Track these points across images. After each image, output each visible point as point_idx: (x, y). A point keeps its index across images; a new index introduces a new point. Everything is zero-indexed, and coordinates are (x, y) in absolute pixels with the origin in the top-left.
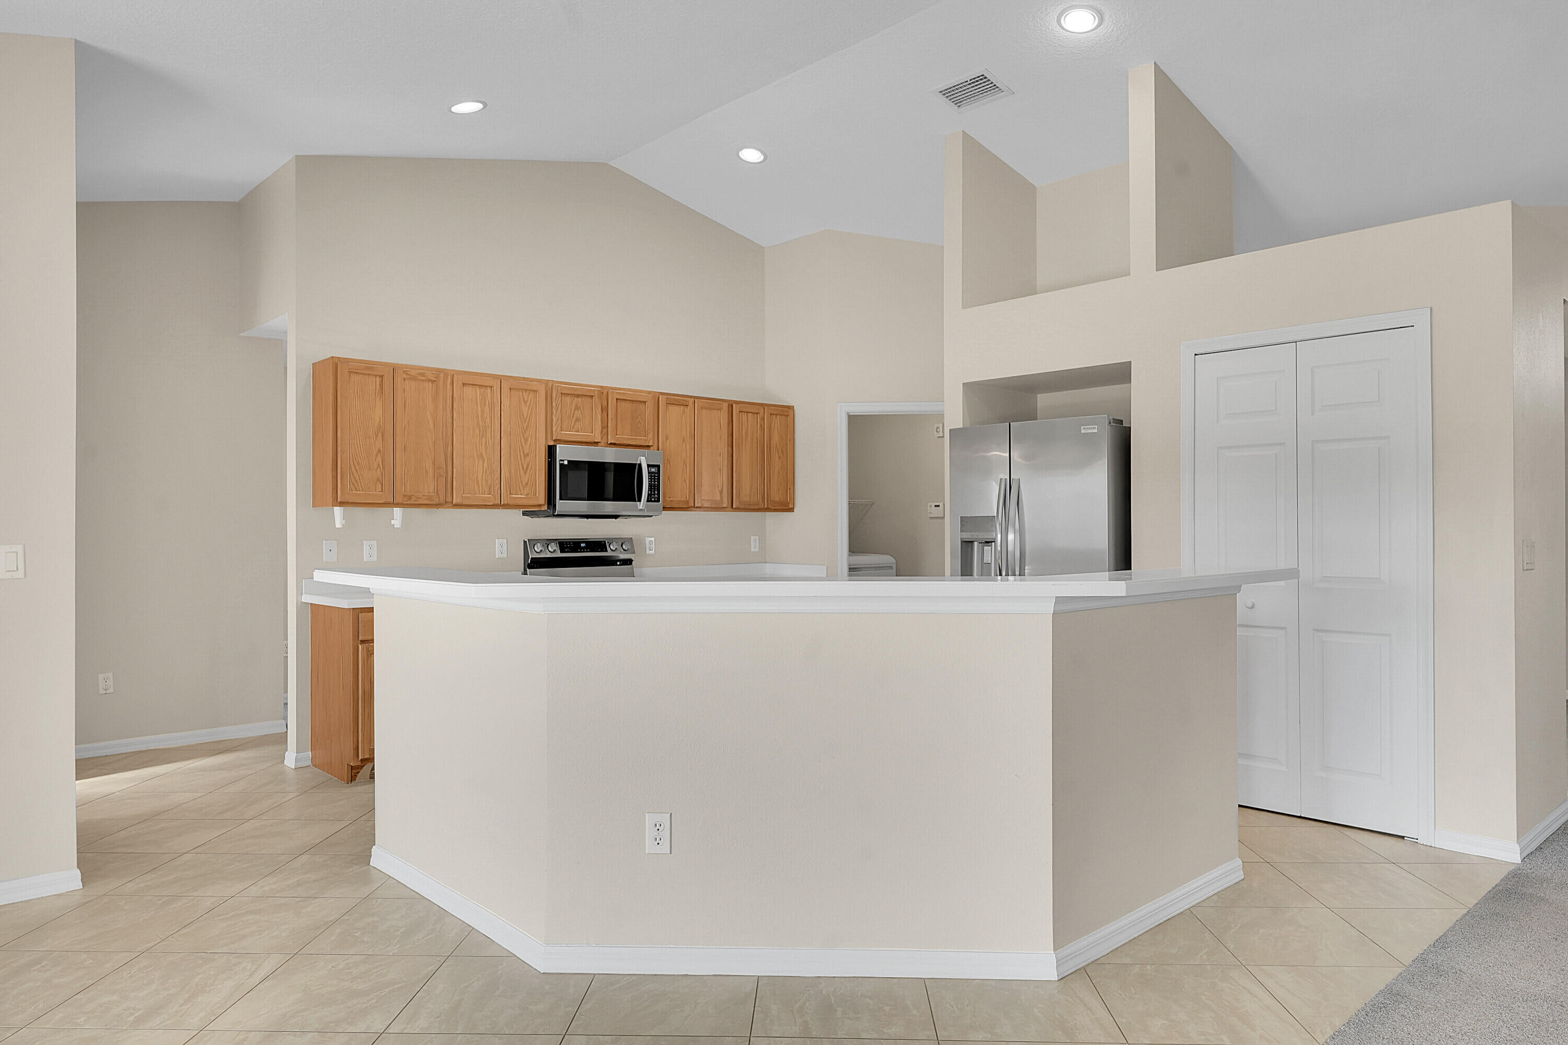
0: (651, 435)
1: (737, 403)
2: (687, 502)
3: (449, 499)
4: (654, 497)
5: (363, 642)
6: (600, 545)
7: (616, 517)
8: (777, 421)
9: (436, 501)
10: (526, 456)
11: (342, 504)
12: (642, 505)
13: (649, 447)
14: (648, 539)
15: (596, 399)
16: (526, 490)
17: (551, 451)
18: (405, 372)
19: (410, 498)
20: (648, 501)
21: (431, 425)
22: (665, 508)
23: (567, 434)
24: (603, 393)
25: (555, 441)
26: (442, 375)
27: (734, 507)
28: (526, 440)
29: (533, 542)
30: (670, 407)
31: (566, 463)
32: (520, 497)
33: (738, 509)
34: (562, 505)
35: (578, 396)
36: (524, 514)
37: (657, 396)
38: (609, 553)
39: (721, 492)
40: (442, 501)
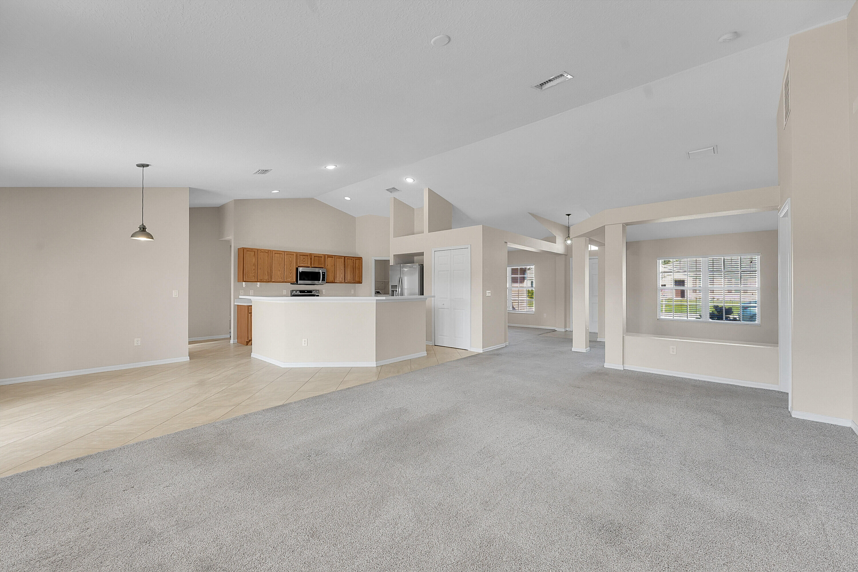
0: (323, 265)
1: (346, 257)
2: (333, 281)
3: (271, 280)
4: (323, 280)
5: (250, 313)
6: (310, 291)
7: (314, 285)
8: (357, 261)
9: (268, 281)
10: (291, 270)
11: (245, 282)
12: (320, 282)
13: (322, 268)
14: (323, 290)
15: (309, 256)
16: (291, 278)
17: (297, 269)
18: (260, 251)
19: (261, 280)
20: (322, 281)
21: (267, 263)
22: (327, 283)
23: (301, 265)
24: (311, 255)
25: (298, 266)
26: (270, 251)
27: (346, 282)
28: (291, 266)
29: (293, 291)
30: (329, 258)
31: (301, 272)
32: (289, 280)
33: (346, 283)
34: (299, 282)
35: (304, 256)
36: (291, 284)
37: (325, 255)
38: (313, 294)
39: (342, 279)
40: (269, 281)
